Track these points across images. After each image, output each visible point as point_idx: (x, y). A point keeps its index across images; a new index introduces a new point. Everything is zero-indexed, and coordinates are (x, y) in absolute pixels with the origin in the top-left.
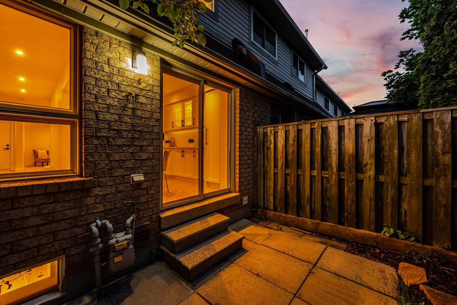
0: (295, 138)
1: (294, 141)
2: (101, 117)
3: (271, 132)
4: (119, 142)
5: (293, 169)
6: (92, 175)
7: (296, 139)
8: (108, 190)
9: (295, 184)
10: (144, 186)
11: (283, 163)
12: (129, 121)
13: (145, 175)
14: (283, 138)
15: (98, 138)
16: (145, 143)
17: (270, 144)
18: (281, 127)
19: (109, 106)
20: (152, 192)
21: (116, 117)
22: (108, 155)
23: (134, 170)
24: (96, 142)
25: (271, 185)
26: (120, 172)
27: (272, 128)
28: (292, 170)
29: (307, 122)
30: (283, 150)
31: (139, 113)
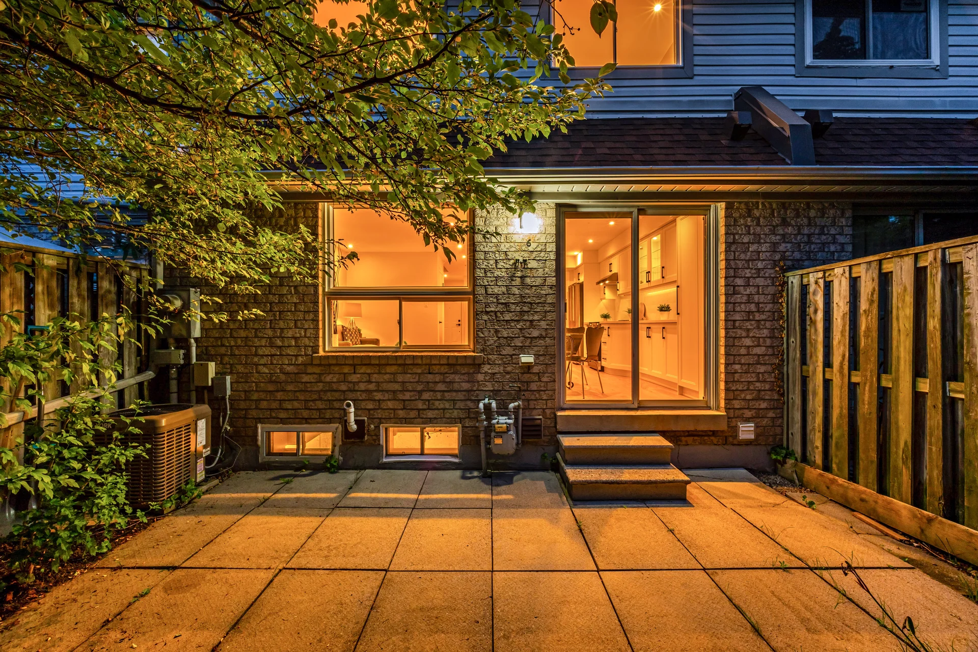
0: (872, 294)
1: (871, 302)
2: (490, 291)
3: (816, 283)
4: (507, 317)
5: (869, 374)
6: (483, 351)
7: (876, 296)
8: (496, 370)
9: (874, 410)
10: (536, 369)
11: (844, 356)
12: (517, 292)
13: (537, 356)
14: (845, 298)
15: (487, 313)
16: (536, 318)
17: (816, 311)
18: (840, 271)
19: (497, 278)
20: (545, 379)
21: (504, 289)
22: (497, 331)
23: (523, 349)
24: (485, 317)
25: (817, 406)
26: (507, 351)
27: (820, 274)
28: (866, 376)
29: (904, 252)
30: (844, 326)
31: (528, 281)
